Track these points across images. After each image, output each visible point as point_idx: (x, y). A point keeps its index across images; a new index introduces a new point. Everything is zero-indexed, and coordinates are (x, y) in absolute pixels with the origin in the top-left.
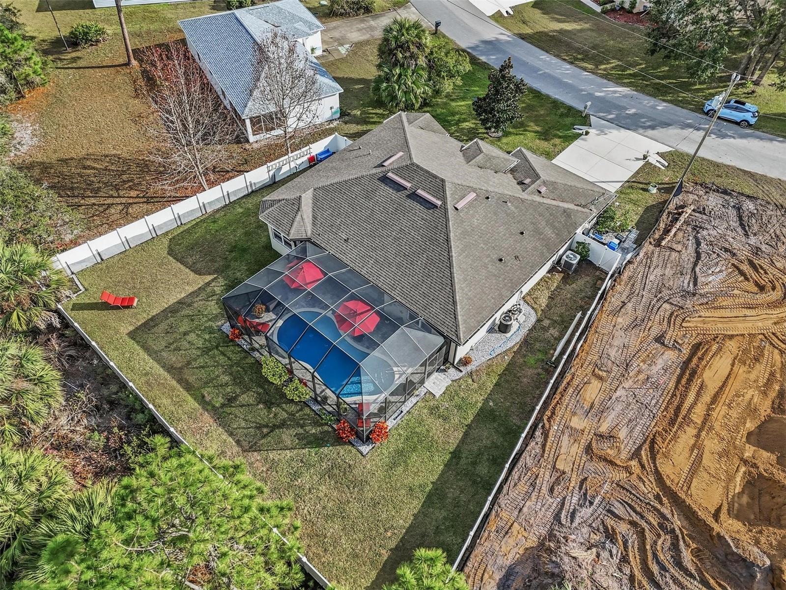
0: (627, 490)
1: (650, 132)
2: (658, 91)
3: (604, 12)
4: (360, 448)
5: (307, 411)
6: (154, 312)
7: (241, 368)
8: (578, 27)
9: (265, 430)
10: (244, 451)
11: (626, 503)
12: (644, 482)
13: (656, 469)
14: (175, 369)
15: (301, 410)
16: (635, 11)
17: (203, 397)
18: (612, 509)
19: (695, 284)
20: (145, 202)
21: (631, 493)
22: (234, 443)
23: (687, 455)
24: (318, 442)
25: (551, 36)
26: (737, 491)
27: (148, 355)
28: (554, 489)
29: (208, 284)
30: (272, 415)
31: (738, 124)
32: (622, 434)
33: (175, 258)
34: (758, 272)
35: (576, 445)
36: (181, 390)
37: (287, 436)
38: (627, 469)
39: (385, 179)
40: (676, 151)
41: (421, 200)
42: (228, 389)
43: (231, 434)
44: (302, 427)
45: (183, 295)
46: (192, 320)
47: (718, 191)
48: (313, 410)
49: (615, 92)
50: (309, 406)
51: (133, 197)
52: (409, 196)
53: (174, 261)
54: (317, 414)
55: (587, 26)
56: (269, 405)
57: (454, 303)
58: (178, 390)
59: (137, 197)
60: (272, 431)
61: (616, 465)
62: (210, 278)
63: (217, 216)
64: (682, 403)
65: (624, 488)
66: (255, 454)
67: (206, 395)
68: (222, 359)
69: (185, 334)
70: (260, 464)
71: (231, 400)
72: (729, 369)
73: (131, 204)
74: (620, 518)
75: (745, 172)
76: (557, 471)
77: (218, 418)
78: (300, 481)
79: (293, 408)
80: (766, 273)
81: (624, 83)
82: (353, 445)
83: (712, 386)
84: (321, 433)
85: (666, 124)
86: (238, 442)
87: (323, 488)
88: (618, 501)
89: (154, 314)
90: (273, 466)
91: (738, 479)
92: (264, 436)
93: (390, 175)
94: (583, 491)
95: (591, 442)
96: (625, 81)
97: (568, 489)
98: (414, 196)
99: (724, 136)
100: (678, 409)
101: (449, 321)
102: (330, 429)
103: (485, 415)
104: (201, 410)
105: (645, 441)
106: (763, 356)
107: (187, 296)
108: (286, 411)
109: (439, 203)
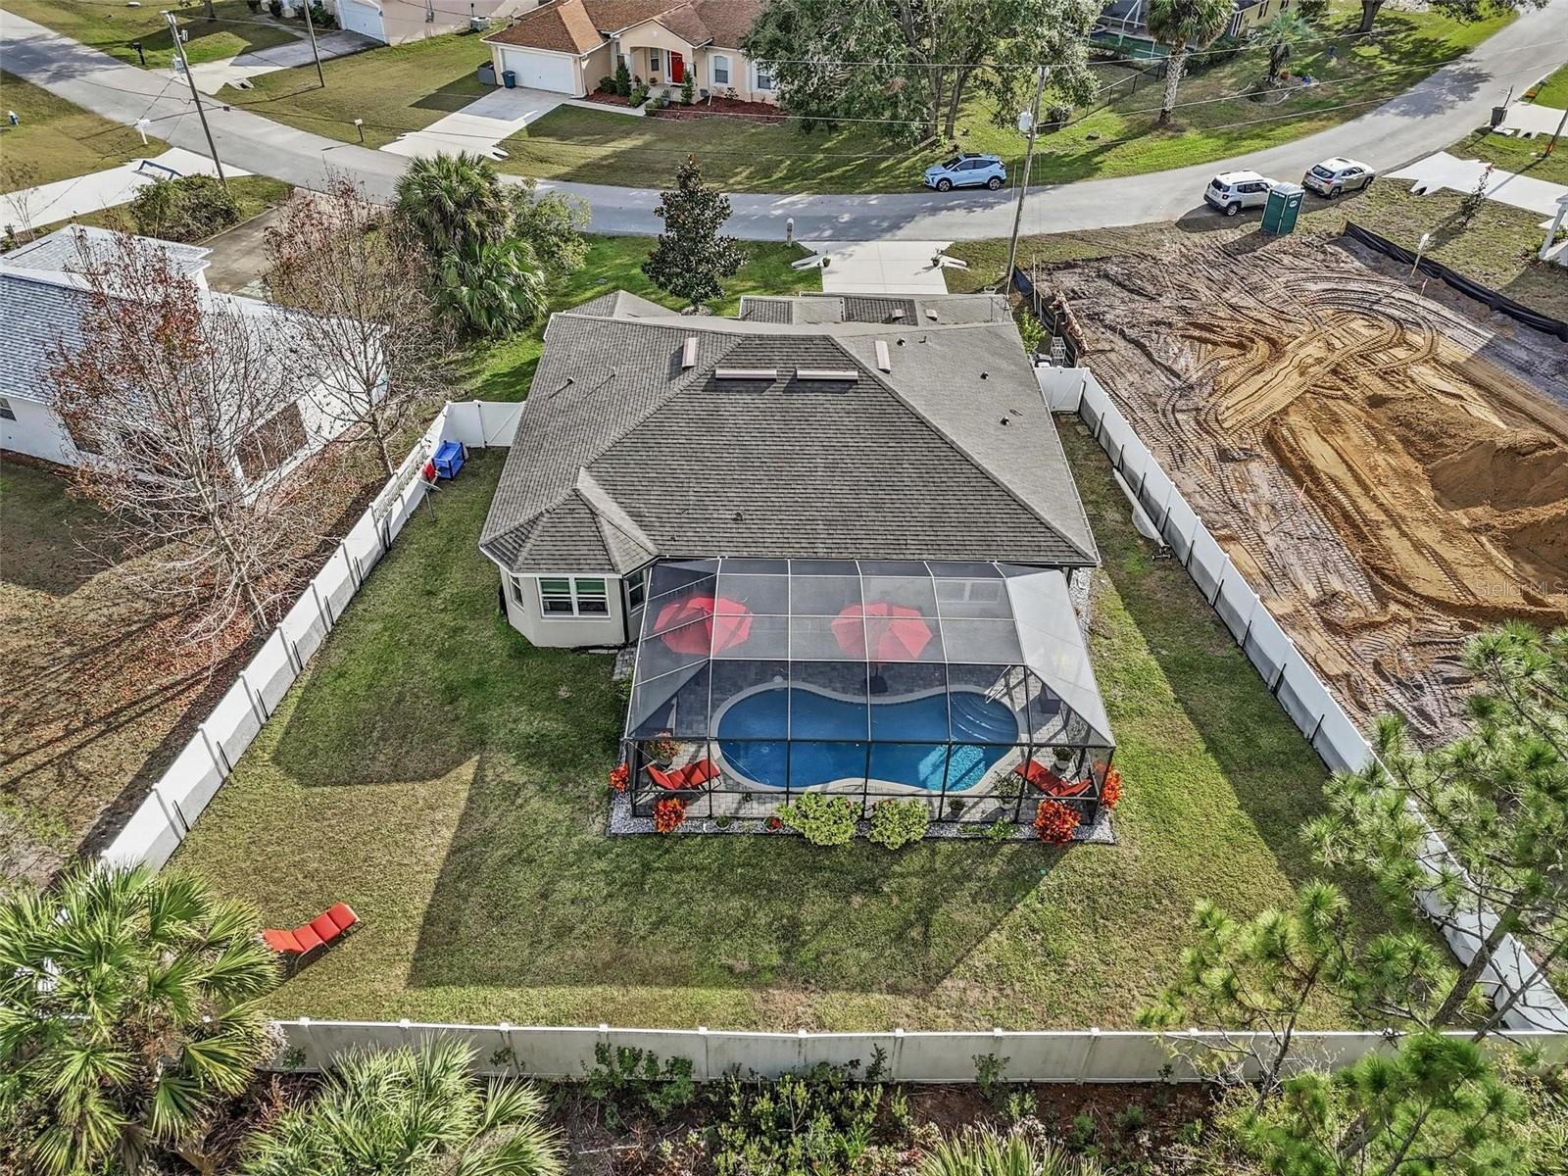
0: (1430, 643)
1: (900, 233)
2: (847, 184)
3: (649, 114)
4: (1095, 837)
5: (944, 847)
6: (419, 906)
7: (742, 866)
8: (638, 142)
9: (915, 933)
10: (924, 995)
11: (1447, 657)
12: (1430, 621)
13: (1422, 597)
14: (607, 965)
15: (934, 853)
16: (694, 100)
17: (731, 969)
18: (1446, 675)
19: (1178, 377)
20: (103, 733)
21: (1436, 643)
22: (889, 997)
23: (1425, 561)
24: (1021, 880)
25: (608, 166)
26: (1512, 567)
27: (511, 987)
28: (1364, 704)
29: (478, 780)
30: (895, 900)
31: (985, 186)
32: (1336, 585)
33: (337, 784)
34: (1214, 332)
35: (1312, 633)
36: (669, 992)
37: (960, 911)
38: (1396, 619)
39: (716, 384)
40: (957, 243)
41: (817, 385)
42: (762, 919)
43: (865, 988)
44: (969, 878)
45: (448, 834)
46: (530, 861)
47: (1059, 269)
48: (954, 839)
49: (793, 203)
50: (938, 838)
51: (58, 740)
52: (788, 390)
53: (340, 789)
54: (966, 840)
55: (647, 137)
56: (870, 887)
57: (1025, 508)
58: (665, 998)
59: (69, 733)
60: (927, 925)
61: (1381, 623)
62: (467, 770)
63: (334, 661)
64: (1342, 508)
65: (1424, 644)
66: (947, 983)
67: (730, 962)
68: (686, 881)
69: (544, 896)
70: (976, 993)
71: (790, 934)
72: (1329, 448)
73: (71, 752)
74: (1467, 680)
75: (1062, 236)
76: (1338, 680)
77: (807, 981)
78: (1071, 962)
79: (916, 861)
80: (1223, 329)
81: (788, 190)
82: (1082, 841)
83: (1340, 472)
84: (1009, 862)
85: (909, 217)
86: (894, 989)
87: (1117, 941)
88: (1438, 663)
89: (423, 907)
90: (998, 975)
91: (1494, 552)
92: (926, 941)
93: (719, 372)
94: (1393, 680)
95: (1322, 618)
96: (787, 187)
97: (1376, 691)
98: (797, 385)
99: (990, 206)
100: (1346, 516)
101: (1044, 540)
102: (1017, 846)
103: (1177, 671)
104: (757, 996)
105: (1368, 576)
106: (1336, 413)
107: (460, 828)
108: (910, 874)
109: (853, 374)
